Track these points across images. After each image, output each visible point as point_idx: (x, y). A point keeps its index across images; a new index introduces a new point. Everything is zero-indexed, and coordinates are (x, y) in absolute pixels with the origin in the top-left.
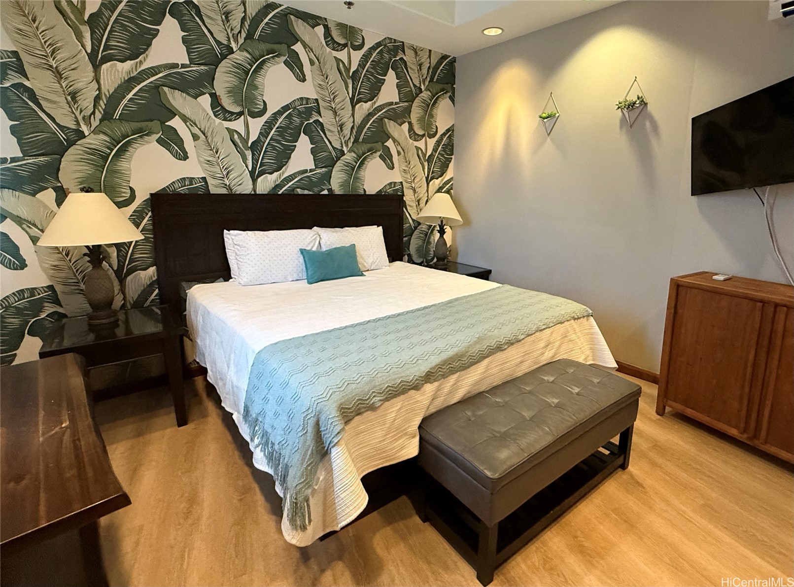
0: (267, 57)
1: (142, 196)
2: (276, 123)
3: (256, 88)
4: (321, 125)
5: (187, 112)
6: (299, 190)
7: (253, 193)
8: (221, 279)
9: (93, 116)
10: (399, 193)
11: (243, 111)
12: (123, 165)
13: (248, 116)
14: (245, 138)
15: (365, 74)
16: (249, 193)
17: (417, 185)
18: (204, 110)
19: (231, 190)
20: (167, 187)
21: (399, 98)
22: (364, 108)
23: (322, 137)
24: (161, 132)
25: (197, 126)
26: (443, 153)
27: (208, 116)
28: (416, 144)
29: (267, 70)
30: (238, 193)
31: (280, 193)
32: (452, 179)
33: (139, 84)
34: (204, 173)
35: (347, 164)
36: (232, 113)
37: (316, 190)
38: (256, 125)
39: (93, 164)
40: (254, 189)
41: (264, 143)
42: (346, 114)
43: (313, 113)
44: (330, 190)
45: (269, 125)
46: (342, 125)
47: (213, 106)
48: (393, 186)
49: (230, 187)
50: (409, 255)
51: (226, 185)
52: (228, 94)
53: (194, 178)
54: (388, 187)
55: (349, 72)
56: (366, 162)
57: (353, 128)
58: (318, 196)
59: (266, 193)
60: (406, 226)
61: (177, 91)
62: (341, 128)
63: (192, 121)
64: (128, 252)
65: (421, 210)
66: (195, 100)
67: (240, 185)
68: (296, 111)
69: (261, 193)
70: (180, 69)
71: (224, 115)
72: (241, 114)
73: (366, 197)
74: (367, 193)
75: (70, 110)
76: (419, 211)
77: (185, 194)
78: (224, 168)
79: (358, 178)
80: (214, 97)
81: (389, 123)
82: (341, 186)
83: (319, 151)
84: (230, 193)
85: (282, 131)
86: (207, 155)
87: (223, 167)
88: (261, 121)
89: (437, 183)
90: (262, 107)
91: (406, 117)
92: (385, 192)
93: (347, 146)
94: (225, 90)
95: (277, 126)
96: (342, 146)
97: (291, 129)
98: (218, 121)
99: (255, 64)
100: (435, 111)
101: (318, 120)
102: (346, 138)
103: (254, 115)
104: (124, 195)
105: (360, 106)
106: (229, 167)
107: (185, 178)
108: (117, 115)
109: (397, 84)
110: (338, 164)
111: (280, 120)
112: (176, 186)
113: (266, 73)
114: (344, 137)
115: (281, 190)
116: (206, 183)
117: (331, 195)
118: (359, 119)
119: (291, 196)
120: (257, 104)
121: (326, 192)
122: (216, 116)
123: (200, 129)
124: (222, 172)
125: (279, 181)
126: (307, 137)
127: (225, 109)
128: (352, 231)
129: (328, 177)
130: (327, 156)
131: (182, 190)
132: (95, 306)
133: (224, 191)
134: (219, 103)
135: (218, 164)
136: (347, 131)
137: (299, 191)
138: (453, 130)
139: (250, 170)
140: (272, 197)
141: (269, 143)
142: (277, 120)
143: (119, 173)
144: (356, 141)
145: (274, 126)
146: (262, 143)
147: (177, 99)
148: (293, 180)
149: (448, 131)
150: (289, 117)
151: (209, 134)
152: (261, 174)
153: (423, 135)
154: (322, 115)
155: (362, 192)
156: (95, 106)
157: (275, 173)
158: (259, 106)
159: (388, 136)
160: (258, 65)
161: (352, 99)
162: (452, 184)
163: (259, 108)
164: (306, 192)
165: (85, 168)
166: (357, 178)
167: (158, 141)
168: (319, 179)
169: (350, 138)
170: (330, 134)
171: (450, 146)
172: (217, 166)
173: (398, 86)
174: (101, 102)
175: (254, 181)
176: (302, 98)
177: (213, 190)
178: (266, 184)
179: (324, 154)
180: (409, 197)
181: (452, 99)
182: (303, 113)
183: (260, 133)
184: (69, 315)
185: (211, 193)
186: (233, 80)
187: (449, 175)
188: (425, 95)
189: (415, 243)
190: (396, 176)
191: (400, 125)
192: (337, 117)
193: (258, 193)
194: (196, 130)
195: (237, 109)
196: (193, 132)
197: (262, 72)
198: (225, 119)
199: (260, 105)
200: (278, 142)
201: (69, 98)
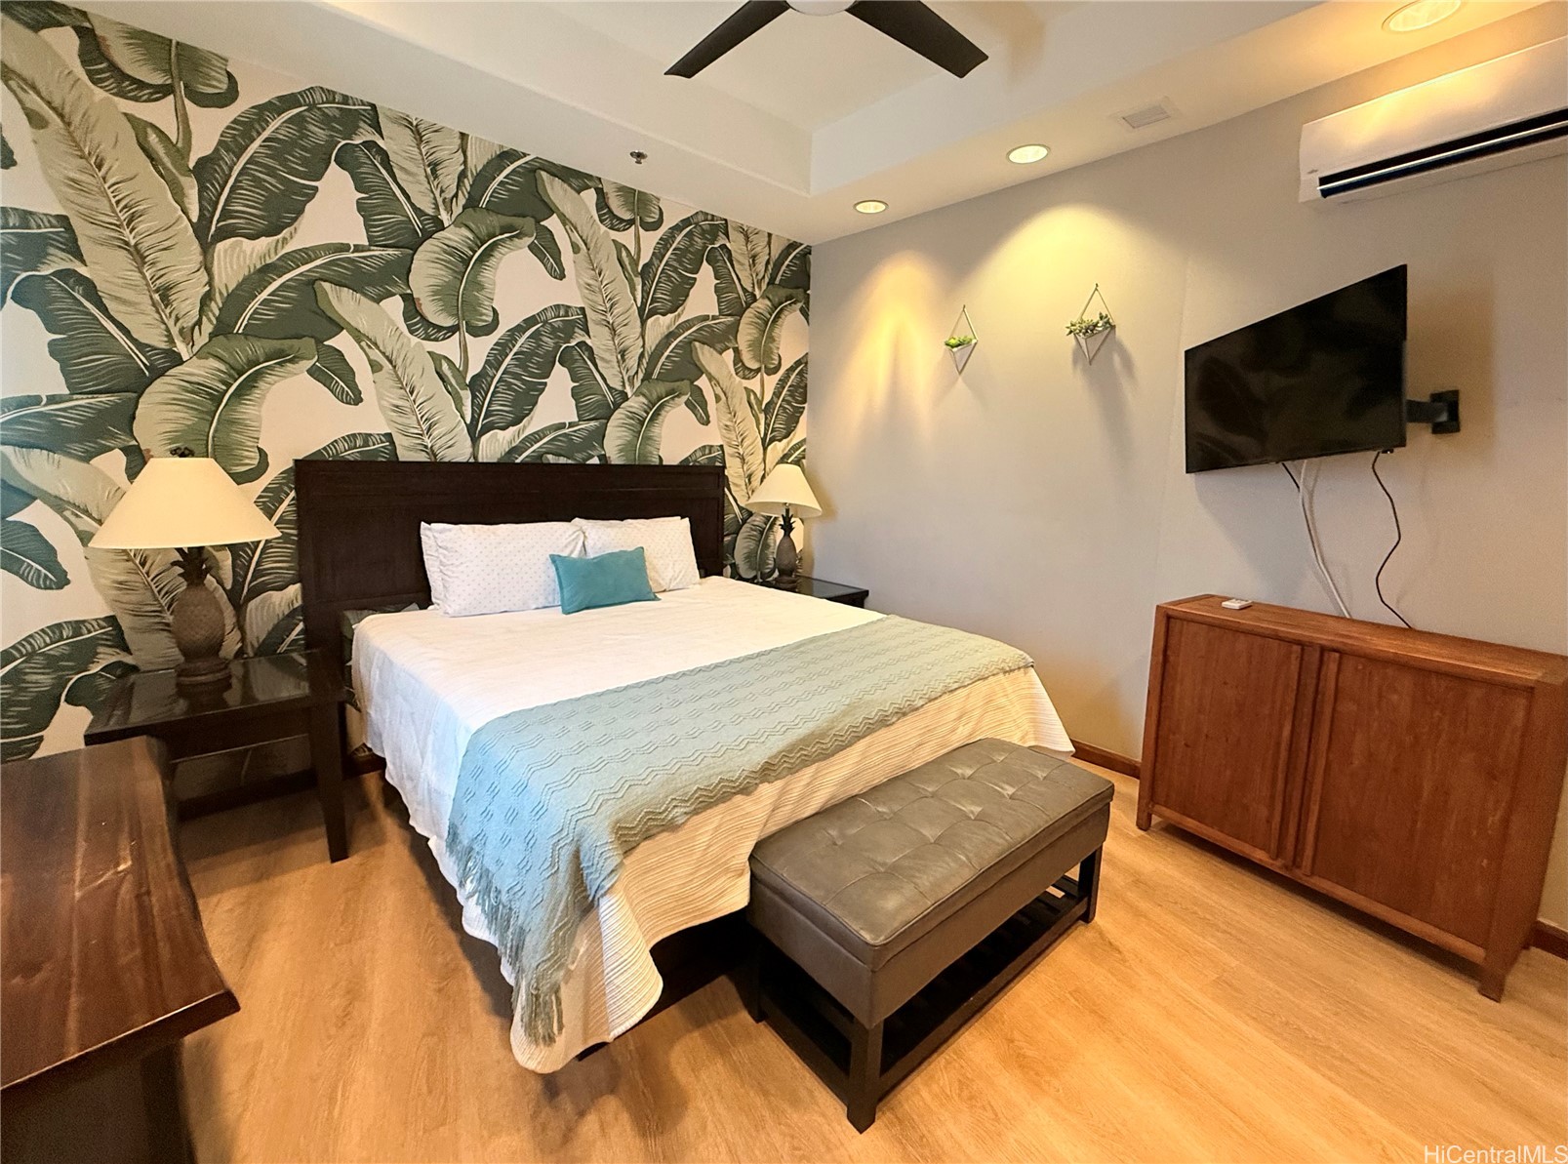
0: (500, 237)
1: (279, 464)
2: (514, 346)
3: (481, 287)
4: (590, 349)
5: (363, 325)
6: (550, 457)
7: (472, 460)
8: (415, 606)
9: (197, 327)
10: (718, 464)
11: (458, 325)
12: (247, 410)
13: (466, 334)
14: (461, 369)
15: (663, 269)
16: (465, 461)
17: (747, 451)
18: (392, 322)
19: (435, 456)
20: (324, 449)
21: (720, 310)
22: (660, 325)
23: (590, 369)
24: (316, 357)
25: (378, 348)
26: (790, 399)
27: (398, 333)
28: (746, 383)
29: (501, 259)
30: (446, 460)
31: (518, 461)
32: (804, 440)
33: (280, 277)
34: (388, 425)
35: (632, 415)
36: (440, 328)
37: (579, 457)
38: (480, 349)
39: (192, 408)
40: (475, 455)
41: (493, 378)
42: (631, 333)
43: (577, 330)
44: (602, 457)
45: (502, 348)
46: (625, 351)
47: (407, 317)
48: (707, 451)
49: (432, 451)
50: (734, 566)
51: (426, 447)
52: (433, 296)
53: (370, 435)
54: (699, 454)
55: (637, 265)
56: (663, 413)
57: (642, 356)
58: (582, 467)
59: (495, 461)
60: (728, 518)
61: (346, 289)
62: (623, 356)
63: (370, 340)
64: (252, 559)
65: (753, 491)
66: (375, 305)
67: (449, 447)
68: (548, 327)
69: (485, 461)
70: (353, 252)
71: (426, 330)
72: (454, 329)
73: (662, 470)
74: (664, 463)
75: (157, 316)
76: (750, 493)
77: (356, 462)
78: (424, 419)
79: (650, 438)
80: (409, 299)
81: (702, 349)
82: (621, 451)
83: (587, 392)
84: (433, 460)
85: (523, 358)
86: (395, 397)
87: (422, 417)
88: (488, 342)
89: (779, 448)
90: (490, 319)
91: (729, 340)
92: (695, 461)
93: (632, 384)
94: (427, 289)
95: (515, 350)
96: (624, 386)
97: (539, 356)
98: (414, 340)
99: (479, 248)
100: (776, 330)
101: (584, 342)
102: (632, 372)
103: (476, 332)
104: (247, 461)
105: (655, 321)
106: (433, 417)
107: (355, 434)
108: (240, 328)
109: (715, 286)
110: (616, 415)
111: (521, 341)
112: (341, 446)
113: (498, 263)
114: (628, 370)
115: (520, 455)
116: (393, 443)
117: (605, 466)
118: (653, 340)
119: (537, 468)
120: (482, 314)
121: (595, 461)
122: (412, 332)
123: (383, 353)
124: (419, 425)
125: (517, 442)
126: (566, 369)
127: (428, 321)
128: (639, 526)
129: (600, 435)
130: (597, 401)
131: (350, 455)
132: (190, 652)
133: (423, 457)
134: (417, 311)
135: (413, 411)
136: (632, 361)
137: (551, 459)
138: (806, 363)
139: (468, 422)
140: (503, 469)
141: (501, 377)
142: (516, 341)
143: (239, 424)
144: (647, 377)
145: (511, 350)
146: (489, 379)
147: (344, 303)
148: (541, 439)
149: (798, 363)
150: (536, 336)
151: (399, 362)
152: (486, 429)
153: (758, 370)
154: (591, 334)
155: (656, 461)
156: (201, 312)
157: (511, 428)
158: (484, 318)
159: (700, 371)
160: (485, 249)
161: (641, 310)
162: (804, 451)
163: (486, 321)
164: (563, 460)
165: (182, 415)
166: (647, 439)
167: (309, 372)
168: (584, 439)
169: (637, 373)
170: (605, 365)
171: (802, 388)
172: (411, 416)
173: (717, 290)
174: (213, 304)
175: (475, 441)
176: (558, 307)
177: (404, 455)
178: (494, 446)
179: (596, 398)
180: (734, 470)
181: (805, 313)
182: (559, 329)
183: (487, 362)
184: (142, 668)
185: (401, 459)
186: (443, 275)
187: (800, 433)
188: (762, 305)
189: (742, 546)
190: (713, 436)
191: (721, 354)
192: (616, 337)
193: (480, 460)
194: (376, 355)
195: (449, 322)
196: (372, 357)
197: (493, 261)
198: (427, 338)
199: (487, 315)
200: (517, 376)
201: (156, 297)
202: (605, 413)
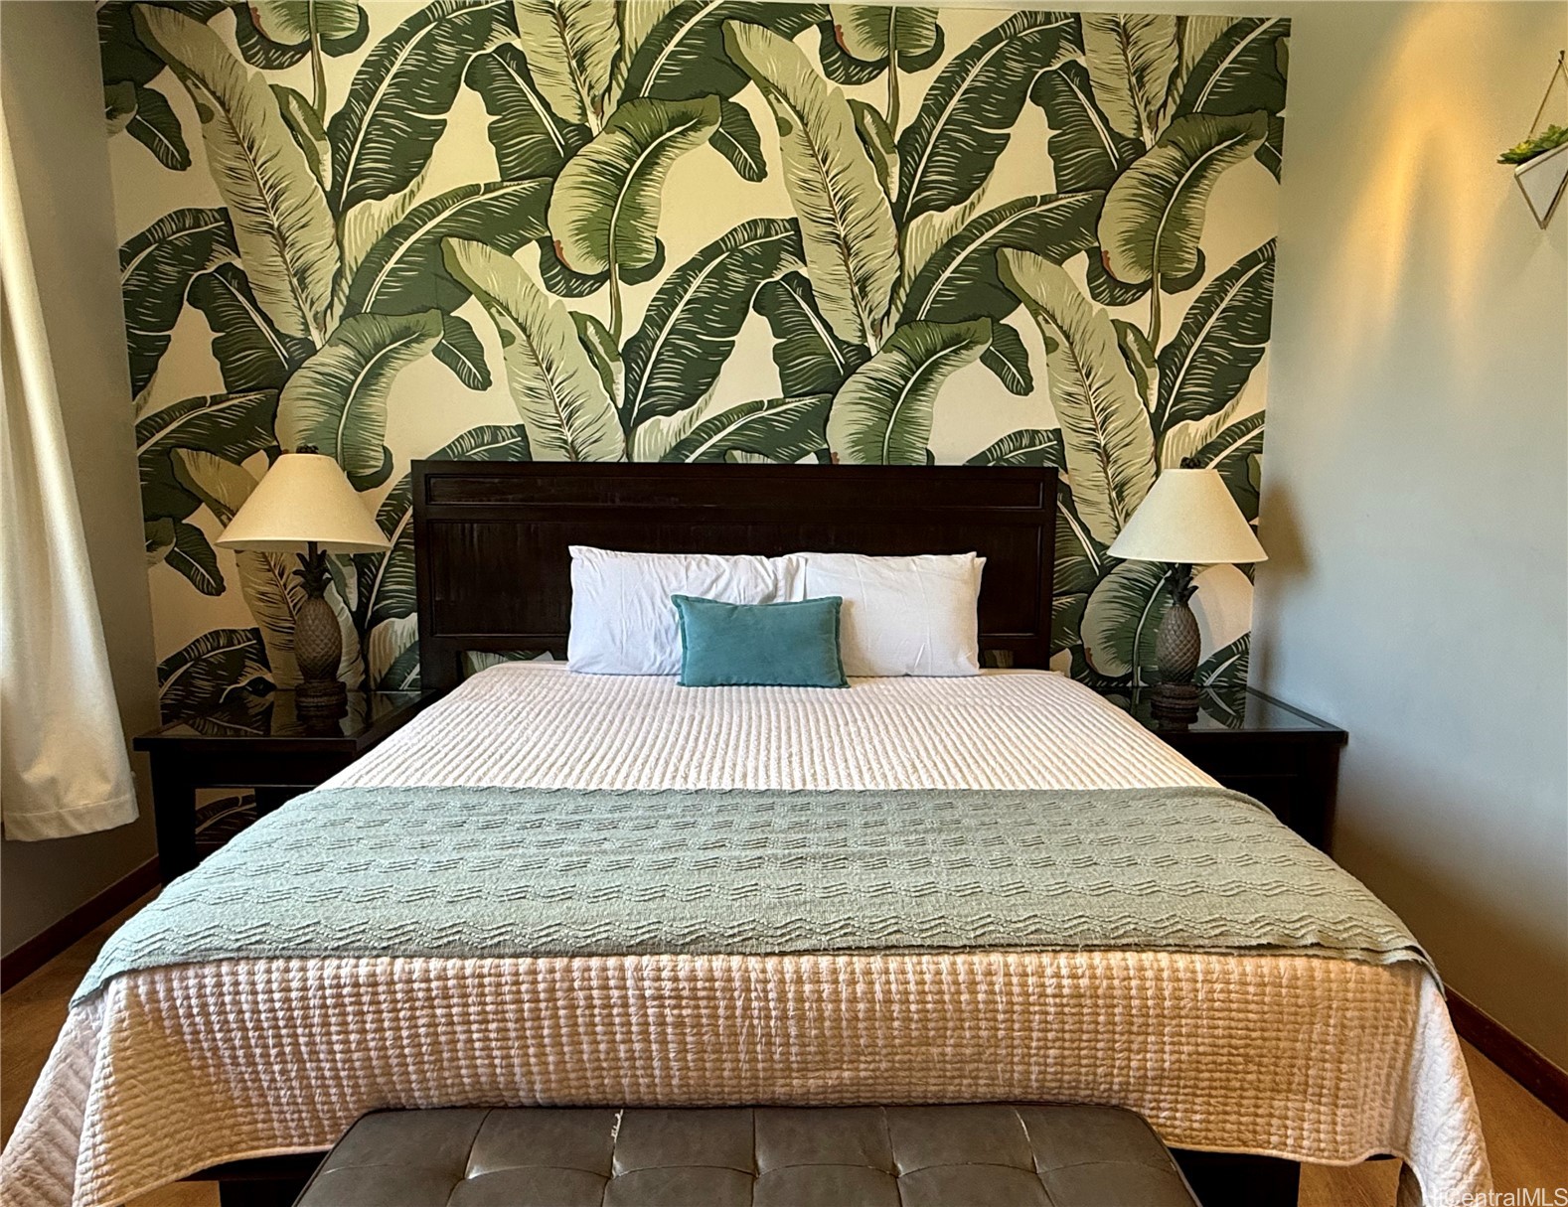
0: (668, 135)
1: (401, 470)
2: (686, 291)
3: (640, 212)
4: (805, 285)
5: (493, 285)
6: (737, 454)
7: (624, 460)
9: (329, 312)
10: (1047, 464)
11: (609, 270)
13: (620, 282)
14: (612, 332)
16: (616, 460)
18: (526, 278)
19: (577, 454)
20: (449, 446)
21: (1058, 183)
23: (806, 315)
24: (442, 333)
26: (1225, 335)
27: (534, 290)
28: (1116, 313)
29: (669, 167)
30: (590, 459)
31: (689, 460)
33: (406, 239)
35: (879, 385)
36: (584, 278)
37: (784, 455)
40: (628, 452)
41: (654, 342)
42: (878, 255)
44: (825, 454)
45: (668, 297)
48: (1025, 441)
49: (573, 447)
50: (1080, 652)
51: (565, 442)
52: (577, 235)
54: (1005, 447)
55: (892, 133)
56: (937, 377)
58: (790, 470)
59: (657, 461)
61: (475, 243)
64: (376, 576)
66: (507, 257)
67: (595, 442)
70: (483, 194)
71: (567, 282)
72: (603, 277)
74: (937, 463)
77: (483, 462)
78: (563, 405)
79: (909, 421)
80: (549, 246)
81: (1019, 260)
82: (855, 443)
83: (798, 353)
84: (574, 460)
85: (698, 310)
86: (528, 377)
87: (561, 402)
88: (650, 289)
89: (1194, 432)
90: (652, 256)
93: (878, 333)
95: (687, 297)
97: (723, 302)
98: (553, 298)
99: (639, 156)
101: (796, 274)
102: (878, 314)
103: (633, 277)
104: (372, 463)
105: (924, 223)
106: (574, 402)
107: (482, 428)
108: (367, 307)
110: (849, 385)
112: (466, 444)
113: (665, 174)
114: (871, 311)
115: (692, 453)
116: (525, 438)
117: (829, 467)
118: (918, 253)
121: (811, 459)
122: (549, 288)
123: (516, 320)
124: (558, 412)
125: (689, 432)
126: (765, 318)
129: (819, 419)
131: (477, 453)
133: (561, 456)
134: (558, 259)
135: (551, 396)
137: (739, 457)
138: (1272, 259)
139: (620, 406)
141: (666, 339)
142: (689, 283)
145: (682, 297)
147: (475, 261)
150: (720, 273)
151: (534, 330)
152: (645, 416)
155: (923, 460)
156: (333, 291)
157: (679, 412)
158: (644, 255)
160: (647, 155)
162: (1261, 436)
163: (646, 260)
164: (757, 459)
165: (312, 411)
166: (905, 422)
168: (794, 425)
170: (829, 305)
171: (1257, 310)
172: (548, 401)
174: (344, 282)
175: (629, 432)
177: (540, 455)
178: (655, 440)
179: (812, 360)
181: (1271, 159)
183: (647, 319)
185: (534, 459)
190: (1038, 413)
191: (1060, 263)
193: (636, 460)
195: (595, 268)
196: (502, 327)
198: (569, 294)
200: (690, 336)
201: (295, 281)
202: (830, 383)
